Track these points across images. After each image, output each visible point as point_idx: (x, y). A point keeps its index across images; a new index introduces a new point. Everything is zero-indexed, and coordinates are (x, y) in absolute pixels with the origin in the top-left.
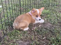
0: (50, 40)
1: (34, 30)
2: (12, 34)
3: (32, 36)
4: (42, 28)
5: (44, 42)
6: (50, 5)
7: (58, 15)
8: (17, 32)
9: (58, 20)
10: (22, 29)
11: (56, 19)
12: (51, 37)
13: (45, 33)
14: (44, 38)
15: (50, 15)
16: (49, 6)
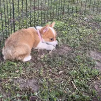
0: (70, 75)
1: (42, 60)
2: (4, 69)
3: (40, 69)
4: (55, 56)
5: (61, 79)
6: (66, 10)
7: (80, 30)
8: (12, 65)
9: (80, 40)
10: (20, 58)
11: (77, 39)
12: (72, 69)
13: (61, 65)
14: (59, 73)
15: (66, 32)
16: (63, 14)
